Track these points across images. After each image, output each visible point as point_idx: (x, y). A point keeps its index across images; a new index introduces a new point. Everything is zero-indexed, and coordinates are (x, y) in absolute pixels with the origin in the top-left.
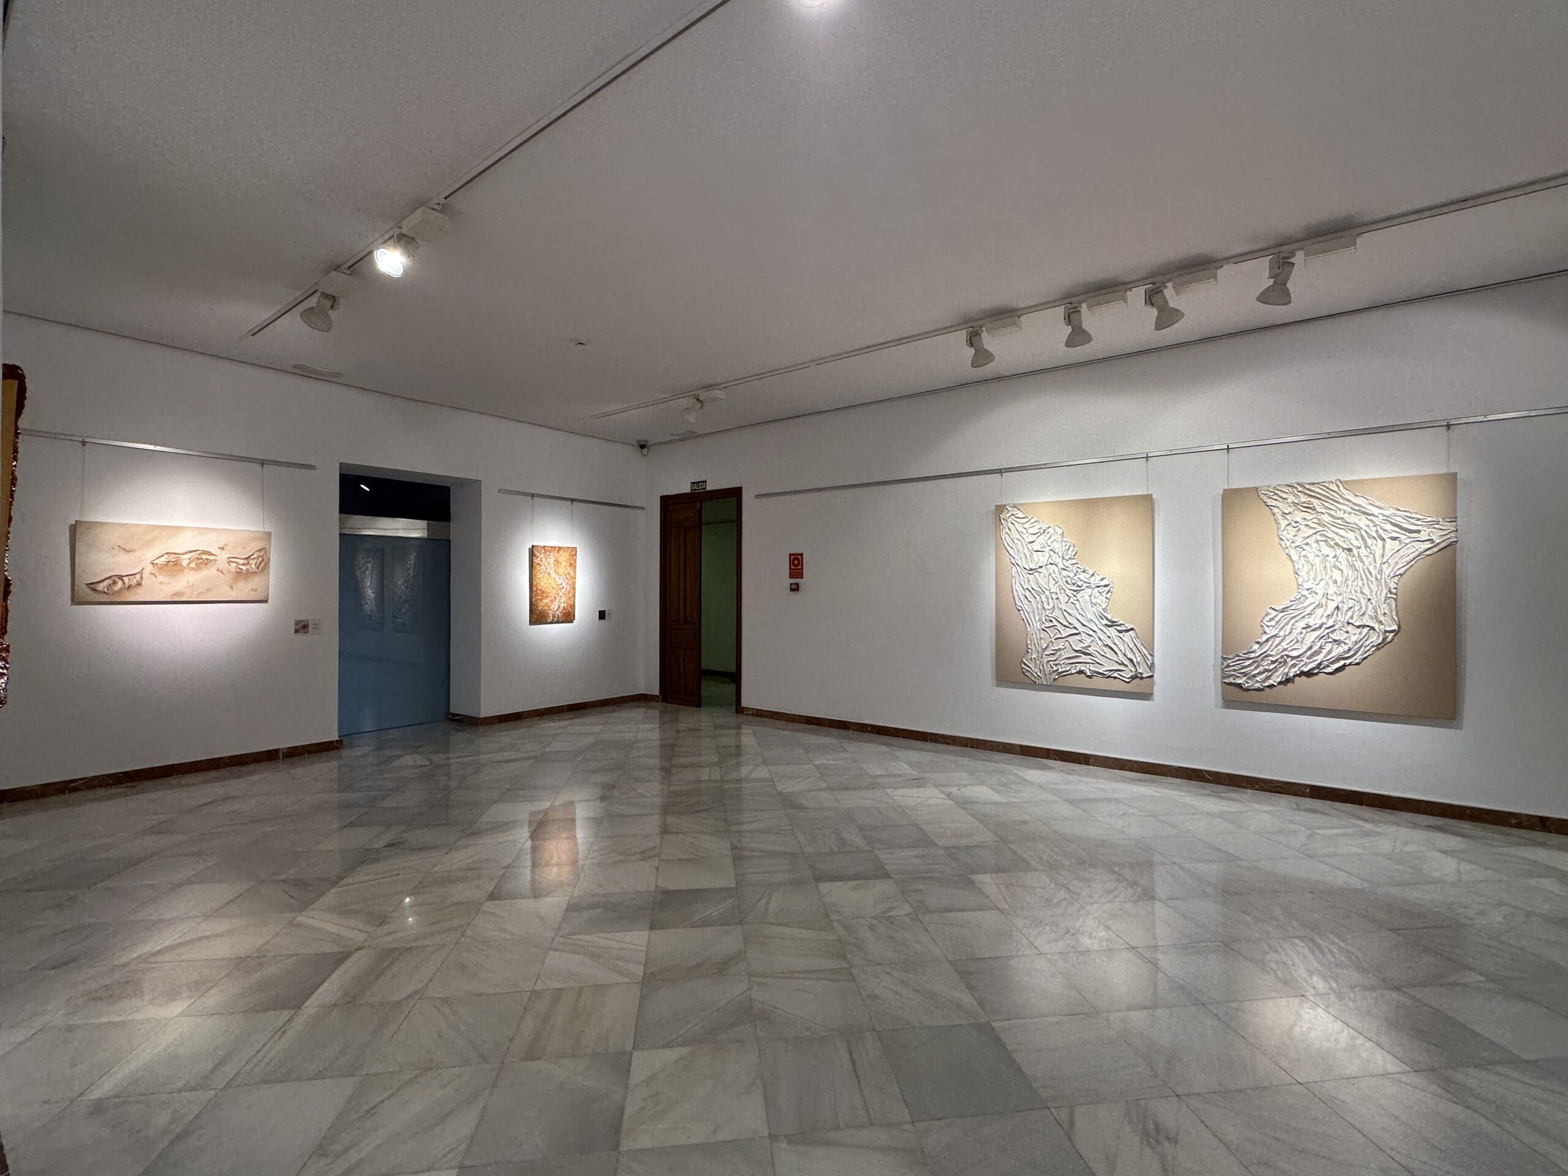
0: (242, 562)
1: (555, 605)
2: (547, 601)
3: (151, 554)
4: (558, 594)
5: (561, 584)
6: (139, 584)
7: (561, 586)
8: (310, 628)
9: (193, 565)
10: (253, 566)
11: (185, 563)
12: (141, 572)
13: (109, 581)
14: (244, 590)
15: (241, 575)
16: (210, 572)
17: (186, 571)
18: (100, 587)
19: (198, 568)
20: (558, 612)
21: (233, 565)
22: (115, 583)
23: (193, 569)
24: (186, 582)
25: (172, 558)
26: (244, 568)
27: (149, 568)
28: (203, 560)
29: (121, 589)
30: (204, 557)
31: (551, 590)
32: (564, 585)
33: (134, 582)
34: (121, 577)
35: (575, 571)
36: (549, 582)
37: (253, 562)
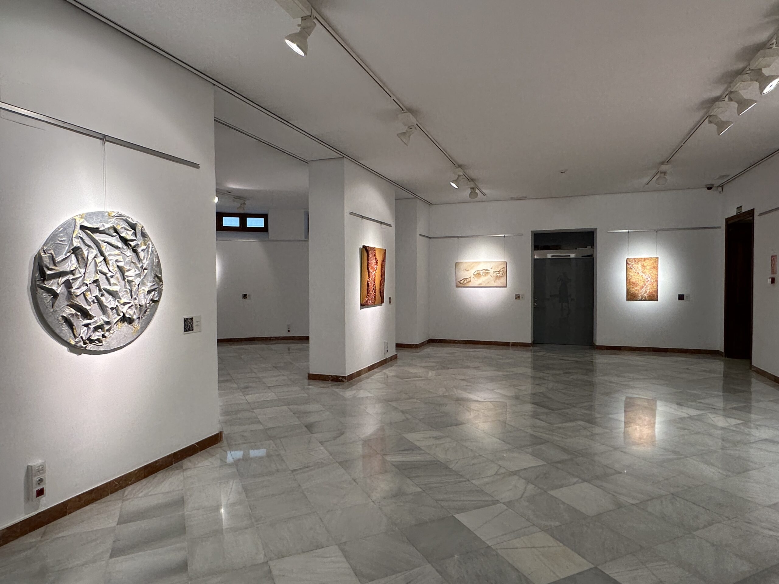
0: (497, 273)
1: (644, 290)
2: (638, 288)
3: (473, 271)
4: (645, 285)
5: (647, 279)
6: (470, 281)
7: (647, 280)
8: (521, 297)
9: (484, 274)
10: (501, 274)
11: (481, 274)
12: (471, 277)
13: (463, 280)
14: (499, 283)
15: (498, 277)
16: (488, 276)
17: (482, 276)
18: (462, 282)
19: (485, 275)
20: (645, 294)
21: (495, 274)
22: (465, 281)
23: (484, 276)
24: (482, 280)
25: (478, 272)
26: (498, 275)
27: (473, 276)
28: (486, 272)
29: (466, 283)
30: (487, 271)
31: (640, 282)
32: (649, 279)
33: (469, 281)
34: (466, 279)
35: (657, 272)
36: (638, 277)
37: (501, 273)
